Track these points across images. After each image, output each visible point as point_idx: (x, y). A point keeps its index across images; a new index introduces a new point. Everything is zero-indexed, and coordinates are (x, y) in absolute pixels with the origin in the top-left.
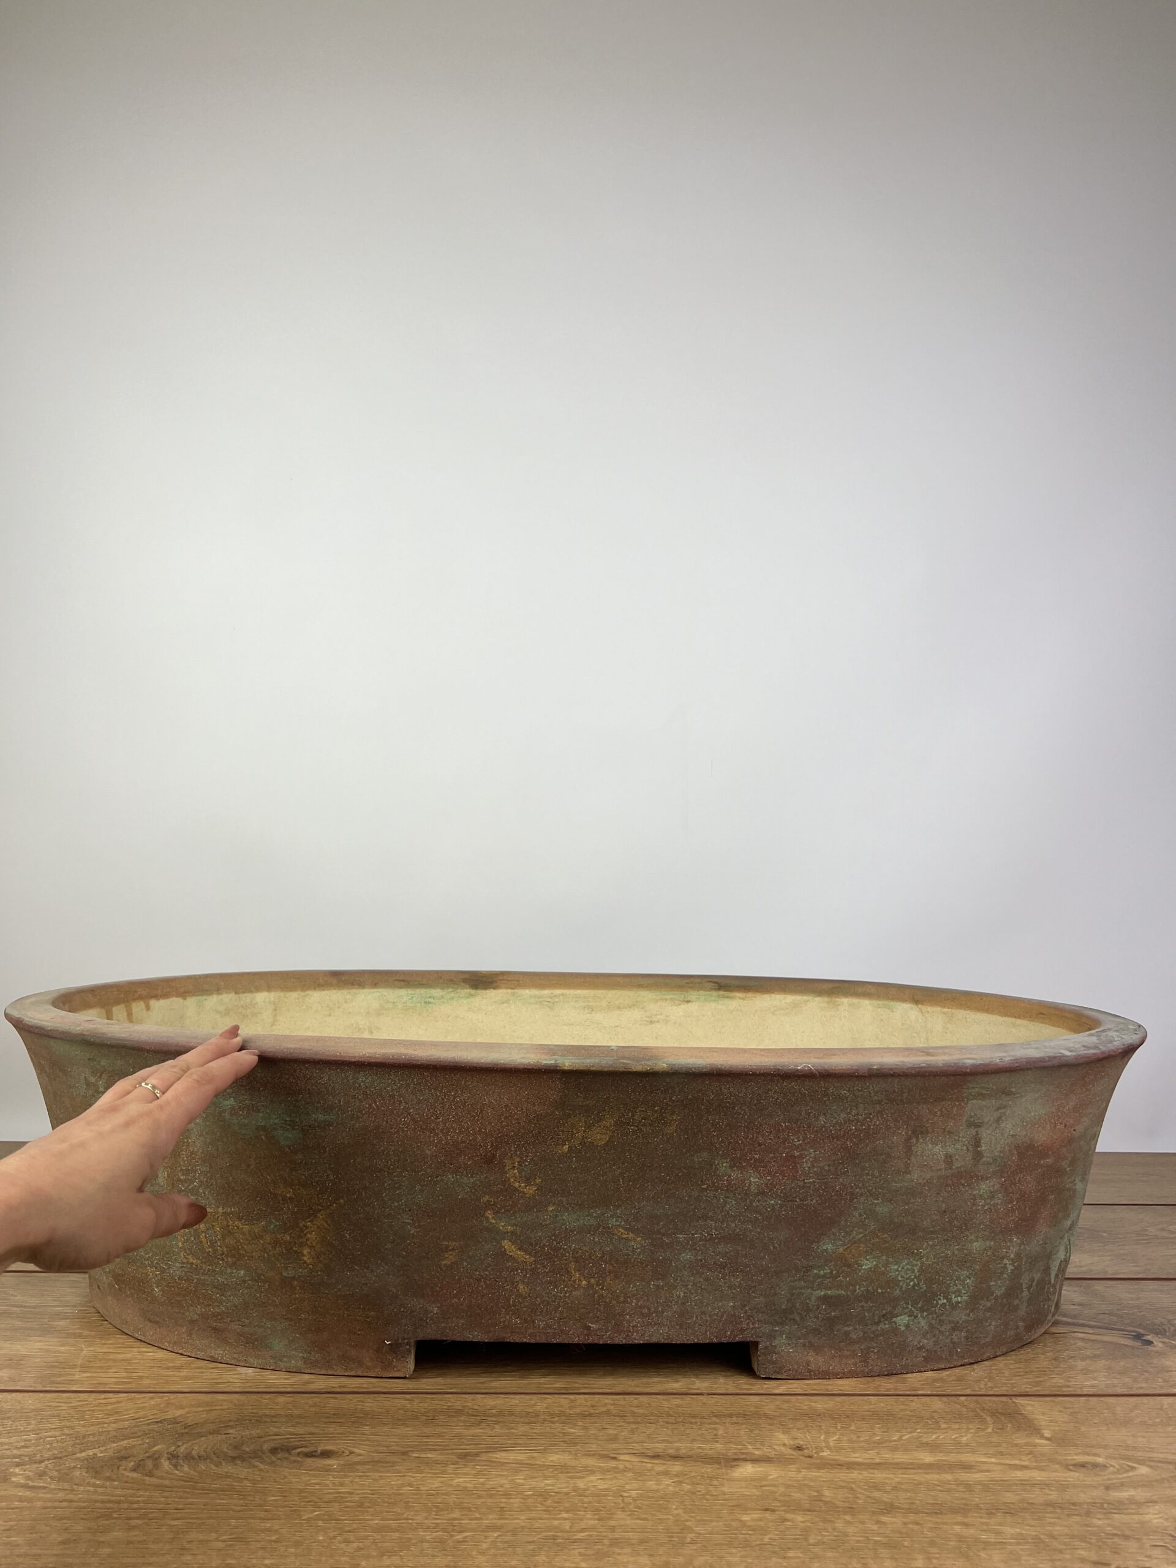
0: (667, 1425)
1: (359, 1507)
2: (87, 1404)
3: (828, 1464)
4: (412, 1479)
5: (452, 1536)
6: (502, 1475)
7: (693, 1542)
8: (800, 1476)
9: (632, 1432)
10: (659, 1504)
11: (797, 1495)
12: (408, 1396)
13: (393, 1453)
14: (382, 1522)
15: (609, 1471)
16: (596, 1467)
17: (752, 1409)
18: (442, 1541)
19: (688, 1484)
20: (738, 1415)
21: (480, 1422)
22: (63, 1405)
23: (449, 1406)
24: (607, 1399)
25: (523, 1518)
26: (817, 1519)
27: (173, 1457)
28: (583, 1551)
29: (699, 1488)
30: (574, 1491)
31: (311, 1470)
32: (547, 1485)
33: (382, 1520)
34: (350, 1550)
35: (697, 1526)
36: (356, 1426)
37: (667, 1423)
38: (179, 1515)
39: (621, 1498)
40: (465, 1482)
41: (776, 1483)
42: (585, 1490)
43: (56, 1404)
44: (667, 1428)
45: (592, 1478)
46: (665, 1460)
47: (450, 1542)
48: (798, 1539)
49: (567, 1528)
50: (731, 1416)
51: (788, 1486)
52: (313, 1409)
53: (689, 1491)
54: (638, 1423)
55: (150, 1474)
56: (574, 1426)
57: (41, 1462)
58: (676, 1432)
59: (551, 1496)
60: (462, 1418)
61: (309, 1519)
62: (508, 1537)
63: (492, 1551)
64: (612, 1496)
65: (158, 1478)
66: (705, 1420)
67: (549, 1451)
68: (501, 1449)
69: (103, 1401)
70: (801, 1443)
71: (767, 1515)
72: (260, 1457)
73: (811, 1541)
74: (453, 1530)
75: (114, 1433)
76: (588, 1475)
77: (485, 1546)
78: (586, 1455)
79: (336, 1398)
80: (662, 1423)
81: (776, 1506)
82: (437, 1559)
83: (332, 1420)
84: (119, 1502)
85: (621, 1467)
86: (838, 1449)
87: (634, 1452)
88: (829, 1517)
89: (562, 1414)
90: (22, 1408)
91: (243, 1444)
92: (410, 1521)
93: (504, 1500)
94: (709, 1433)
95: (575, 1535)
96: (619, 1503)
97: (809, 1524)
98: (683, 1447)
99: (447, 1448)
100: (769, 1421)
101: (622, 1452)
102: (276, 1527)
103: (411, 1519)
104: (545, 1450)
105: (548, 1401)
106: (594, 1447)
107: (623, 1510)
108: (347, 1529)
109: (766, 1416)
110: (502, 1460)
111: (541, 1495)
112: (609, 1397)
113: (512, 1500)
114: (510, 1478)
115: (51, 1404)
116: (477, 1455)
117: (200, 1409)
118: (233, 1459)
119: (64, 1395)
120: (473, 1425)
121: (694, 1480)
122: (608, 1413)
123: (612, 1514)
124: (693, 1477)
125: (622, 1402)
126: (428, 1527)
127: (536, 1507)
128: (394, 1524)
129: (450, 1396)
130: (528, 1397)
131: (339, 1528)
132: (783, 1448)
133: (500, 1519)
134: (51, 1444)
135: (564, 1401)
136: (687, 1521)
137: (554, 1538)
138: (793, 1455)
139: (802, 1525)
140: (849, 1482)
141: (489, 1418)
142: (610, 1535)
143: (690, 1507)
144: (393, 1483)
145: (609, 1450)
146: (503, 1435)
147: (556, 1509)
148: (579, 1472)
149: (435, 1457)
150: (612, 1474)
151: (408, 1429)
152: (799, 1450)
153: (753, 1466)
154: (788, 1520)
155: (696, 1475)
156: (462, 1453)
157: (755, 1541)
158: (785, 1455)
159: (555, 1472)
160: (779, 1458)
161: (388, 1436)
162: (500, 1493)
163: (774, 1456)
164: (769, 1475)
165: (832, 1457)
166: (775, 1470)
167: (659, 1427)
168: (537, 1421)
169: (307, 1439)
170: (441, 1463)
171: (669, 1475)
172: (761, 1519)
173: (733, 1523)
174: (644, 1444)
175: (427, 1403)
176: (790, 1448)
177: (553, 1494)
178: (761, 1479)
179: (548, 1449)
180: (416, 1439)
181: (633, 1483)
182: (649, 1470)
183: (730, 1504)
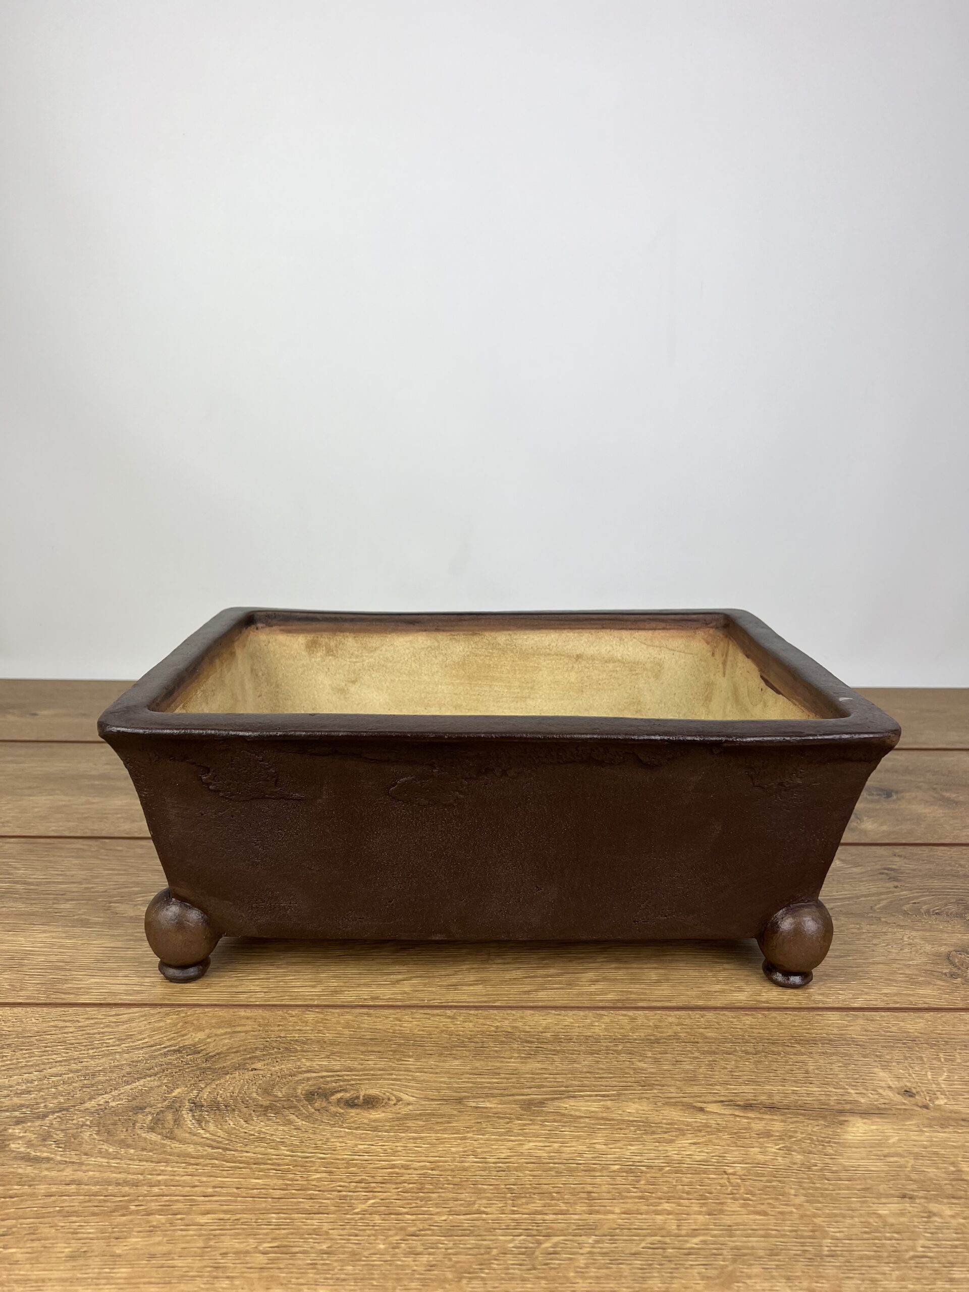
0: (748, 1056)
1: (421, 1190)
2: (96, 1023)
3: (949, 1118)
4: (475, 1144)
5: (539, 1243)
6: (579, 1137)
7: (832, 1254)
8: (924, 1139)
9: (711, 1066)
10: (774, 1187)
11: (932, 1172)
12: (449, 1012)
13: (445, 1100)
14: (451, 1217)
15: (700, 1131)
16: (683, 1122)
17: (836, 1031)
18: (529, 1253)
19: (798, 1153)
20: (823, 1041)
21: (537, 1052)
22: (68, 1024)
23: (497, 1027)
25: (617, 1210)
27: (196, 1106)
28: (703, 1270)
29: (814, 1159)
30: (668, 1164)
31: (356, 1129)
32: (634, 1154)
33: (450, 1213)
34: (421, 1269)
35: (829, 1226)
36: (397, 1057)
37: (747, 1053)
38: (209, 1206)
39: (726, 1176)
40: (538, 1149)
41: (900, 1150)
42: (680, 1162)
43: (61, 1024)
44: (748, 1061)
45: (684, 1142)
46: (760, 1113)
47: (539, 1255)
48: (956, 1247)
49: (674, 1228)
50: (815, 1041)
51: (917, 1156)
52: (346, 1032)
53: (803, 1164)
54: (715, 1053)
55: (171, 1137)
56: (643, 1058)
57: (45, 1116)
58: (760, 1066)
59: (642, 1172)
60: (515, 1046)
61: (364, 1213)
62: (607, 1246)
63: (593, 1272)
64: (715, 1173)
65: (180, 1141)
66: (788, 1049)
67: (623, 1098)
68: (568, 1093)
69: (113, 1019)
70: (909, 1084)
71: (908, 1205)
72: (295, 1107)
74: (539, 1233)
75: (128, 1069)
76: (677, 1136)
77: (582, 1261)
78: (666, 1104)
79: (369, 1015)
80: (740, 1054)
81: (913, 1191)
83: (370, 1049)
84: (136, 1184)
85: (713, 1123)
86: (954, 1095)
87: (721, 1099)
89: (624, 1039)
90: (24, 1030)
91: (274, 1086)
92: (484, 1216)
93: (589, 1180)
94: (799, 1069)
95: (687, 1241)
96: (726, 1186)
97: (961, 1221)
98: (775, 1091)
99: (506, 1092)
100: (861, 1050)
101: (707, 1099)
102: (326, 1227)
103: (485, 1213)
104: (619, 1095)
106: (673, 1092)
107: (734, 1197)
108: (412, 1229)
109: (853, 1041)
110: (573, 1113)
111: (631, 1171)
112: (671, 1013)
113: (598, 1180)
114: (588, 1141)
115: (56, 1023)
116: (542, 1103)
117: (221, 1031)
118: (265, 1110)
119: (71, 1010)
120: (529, 1056)
121: (803, 1145)
122: (676, 1037)
123: (722, 1204)
124: (800, 1140)
125: (688, 1021)
126: (508, 1227)
127: (628, 1191)
128: (464, 1220)
129: (495, 1012)
130: (582, 1013)
131: (402, 1229)
132: (890, 1094)
133: (590, 1213)
134: (56, 1087)
136: (815, 1216)
137: (663, 1246)
138: (904, 1104)
139: (954, 1222)
141: (545, 1046)
142: (730, 1242)
143: (811, 1191)
144: (453, 1149)
145: (692, 1097)
146: (566, 1072)
147: (654, 1195)
148: (666, 1133)
149: (495, 1108)
150: (705, 1136)
151: (457, 1062)
152: (910, 1096)
153: (864, 1123)
154: (935, 1215)
155: (804, 1138)
156: (525, 1101)
157: (907, 1251)
158: (896, 1105)
159: (638, 1132)
160: (890, 1109)
161: (437, 1073)
162: (581, 1167)
163: (883, 1106)
164: (888, 1138)
165: (951, 1108)
166: (894, 1129)
167: (739, 1059)
168: (600, 1051)
169: (346, 1078)
170: (505, 1118)
171: (772, 1138)
172: (902, 1214)
173: (871, 1220)
174: (729, 1087)
175: (471, 1021)
176: (899, 1094)
177: (644, 1168)
178: (879, 1145)
179: (621, 1094)
180: (469, 1079)
181: (734, 1151)
182: (745, 1129)
183: (858, 1187)
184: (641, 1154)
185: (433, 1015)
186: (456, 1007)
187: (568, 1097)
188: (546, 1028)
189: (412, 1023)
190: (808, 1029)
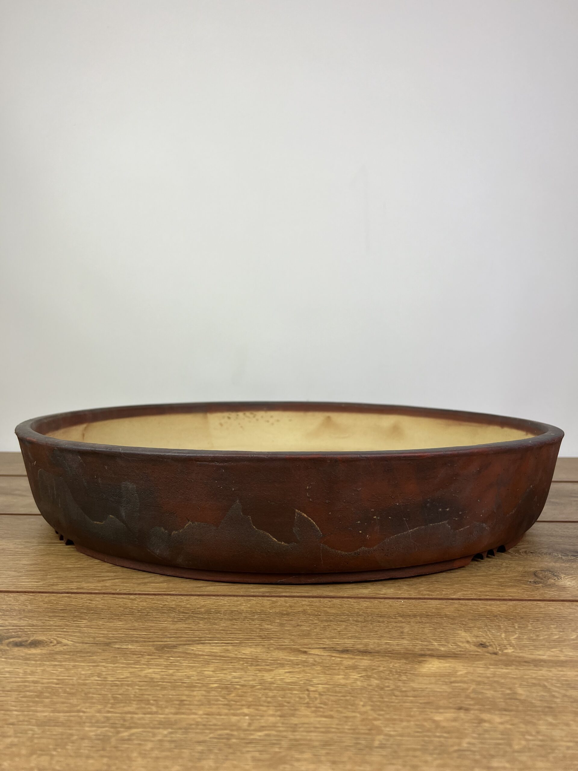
0: (357, 623)
1: (38, 696)
3: (513, 661)
4: (104, 669)
5: (118, 732)
6: (193, 667)
7: (382, 746)
8: (489, 673)
9: (324, 628)
10: (346, 700)
11: (490, 693)
12: (132, 597)
13: (97, 644)
14: (52, 714)
15: (298, 665)
16: (286, 660)
17: (434, 611)
18: (105, 739)
19: (376, 679)
20: (421, 616)
21: (188, 618)
23: (164, 605)
24: (305, 601)
25: (201, 712)
26: (516, 721)
28: (257, 754)
29: (389, 683)
30: (261, 684)
31: (11, 659)
32: (235, 677)
33: (53, 712)
35: (385, 727)
36: (76, 619)
37: (357, 621)
39: (307, 692)
40: (155, 673)
41: (466, 679)
42: (272, 683)
44: (356, 625)
45: (282, 671)
46: (353, 655)
47: (113, 741)
48: (500, 744)
49: (245, 725)
50: (415, 616)
51: (479, 683)
52: (45, 606)
53: (378, 686)
54: (331, 621)
56: (272, 622)
58: (365, 629)
59: (235, 689)
60: (173, 615)
62: (178, 736)
63: (156, 753)
64: (298, 690)
66: (392, 620)
67: (243, 645)
68: (200, 641)
70: (484, 640)
71: (462, 714)
73: (516, 747)
74: (123, 726)
76: (277, 668)
77: (149, 745)
78: (278, 649)
79: (69, 597)
80: (352, 622)
81: (470, 705)
82: (91, 761)
83: (57, 615)
85: (311, 660)
86: (522, 647)
87: (324, 646)
88: (527, 718)
89: (262, 612)
92: (81, 714)
93: (187, 693)
94: (396, 631)
95: (252, 734)
96: (304, 698)
97: (509, 726)
98: (372, 643)
99: (149, 640)
100: (451, 621)
101: (313, 646)
103: (84, 712)
104: (240, 643)
105: (254, 602)
106: (287, 642)
107: (308, 705)
109: (446, 616)
110: (197, 653)
111: (227, 688)
112: (306, 599)
113: (195, 693)
114: (199, 669)
116: (175, 647)
120: (181, 620)
121: (382, 675)
122: (304, 612)
123: (296, 710)
124: (381, 672)
125: (317, 604)
126: (97, 722)
127: (218, 700)
128: (62, 716)
130: (235, 598)
132: (467, 646)
133: (176, 714)
135: (266, 602)
136: (375, 719)
137: (229, 737)
138: (478, 652)
139: (501, 727)
140: (540, 680)
141: (196, 615)
142: (290, 736)
143: (378, 703)
144: (83, 672)
145: (300, 645)
146: (205, 629)
147: (238, 703)
148: (268, 665)
149: (134, 649)
150: (300, 668)
151: (120, 623)
152: (483, 647)
153: (439, 662)
154: (485, 721)
155: (384, 670)
156: (162, 645)
157: (452, 746)
158: (470, 652)
159: (245, 665)
160: (465, 655)
161: (100, 628)
162: (185, 685)
163: (459, 653)
164: (457, 671)
165: (517, 654)
166: (463, 666)
167: (349, 624)
168: (239, 619)
169: (25, 630)
170: (138, 654)
171: (357, 670)
172: (455, 720)
173: (425, 724)
174: (334, 640)
175: (146, 602)
176: (474, 645)
177: (238, 687)
178: (449, 675)
179: (243, 642)
180: (124, 632)
181: (321, 677)
182: (337, 664)
183: (421, 701)
184: (240, 678)
185: (118, 598)
186: (139, 594)
187: (198, 644)
188: (203, 606)
189: (98, 602)
190: (412, 609)
